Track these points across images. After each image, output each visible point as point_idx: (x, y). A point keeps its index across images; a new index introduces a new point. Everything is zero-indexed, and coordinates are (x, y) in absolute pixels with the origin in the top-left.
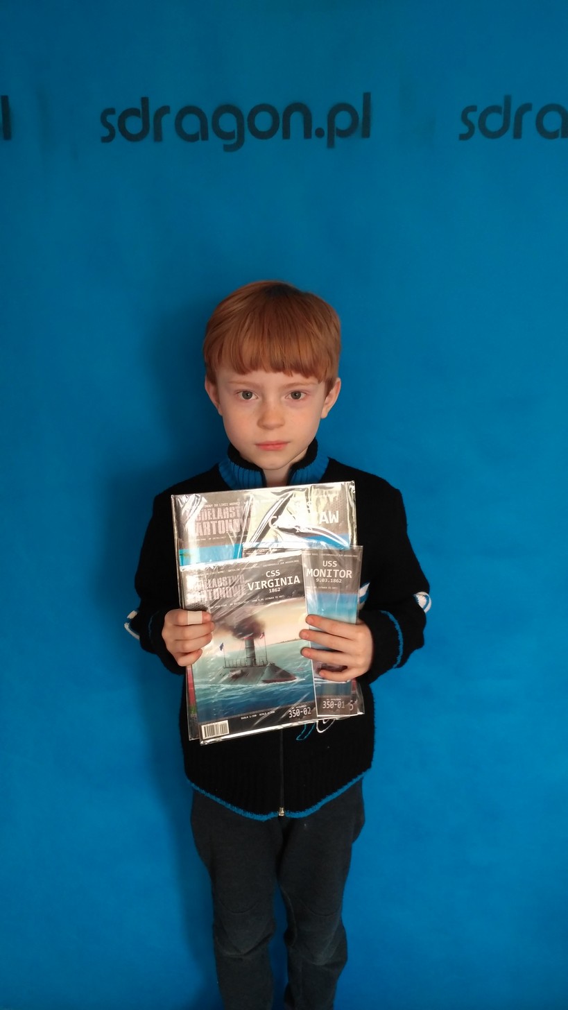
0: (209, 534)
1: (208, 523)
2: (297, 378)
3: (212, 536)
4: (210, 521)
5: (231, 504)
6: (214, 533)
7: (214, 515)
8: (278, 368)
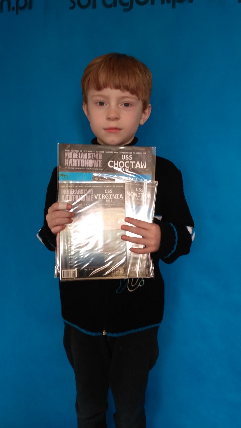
0: (76, 165)
1: (76, 160)
2: (127, 94)
3: (77, 167)
4: (77, 159)
5: (89, 152)
6: (79, 165)
7: (79, 156)
8: (117, 87)
